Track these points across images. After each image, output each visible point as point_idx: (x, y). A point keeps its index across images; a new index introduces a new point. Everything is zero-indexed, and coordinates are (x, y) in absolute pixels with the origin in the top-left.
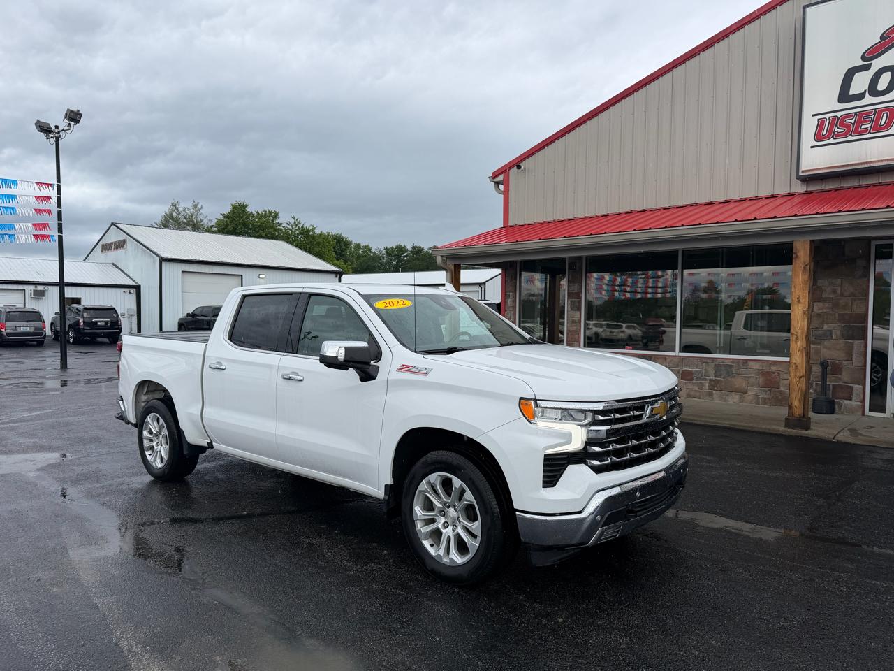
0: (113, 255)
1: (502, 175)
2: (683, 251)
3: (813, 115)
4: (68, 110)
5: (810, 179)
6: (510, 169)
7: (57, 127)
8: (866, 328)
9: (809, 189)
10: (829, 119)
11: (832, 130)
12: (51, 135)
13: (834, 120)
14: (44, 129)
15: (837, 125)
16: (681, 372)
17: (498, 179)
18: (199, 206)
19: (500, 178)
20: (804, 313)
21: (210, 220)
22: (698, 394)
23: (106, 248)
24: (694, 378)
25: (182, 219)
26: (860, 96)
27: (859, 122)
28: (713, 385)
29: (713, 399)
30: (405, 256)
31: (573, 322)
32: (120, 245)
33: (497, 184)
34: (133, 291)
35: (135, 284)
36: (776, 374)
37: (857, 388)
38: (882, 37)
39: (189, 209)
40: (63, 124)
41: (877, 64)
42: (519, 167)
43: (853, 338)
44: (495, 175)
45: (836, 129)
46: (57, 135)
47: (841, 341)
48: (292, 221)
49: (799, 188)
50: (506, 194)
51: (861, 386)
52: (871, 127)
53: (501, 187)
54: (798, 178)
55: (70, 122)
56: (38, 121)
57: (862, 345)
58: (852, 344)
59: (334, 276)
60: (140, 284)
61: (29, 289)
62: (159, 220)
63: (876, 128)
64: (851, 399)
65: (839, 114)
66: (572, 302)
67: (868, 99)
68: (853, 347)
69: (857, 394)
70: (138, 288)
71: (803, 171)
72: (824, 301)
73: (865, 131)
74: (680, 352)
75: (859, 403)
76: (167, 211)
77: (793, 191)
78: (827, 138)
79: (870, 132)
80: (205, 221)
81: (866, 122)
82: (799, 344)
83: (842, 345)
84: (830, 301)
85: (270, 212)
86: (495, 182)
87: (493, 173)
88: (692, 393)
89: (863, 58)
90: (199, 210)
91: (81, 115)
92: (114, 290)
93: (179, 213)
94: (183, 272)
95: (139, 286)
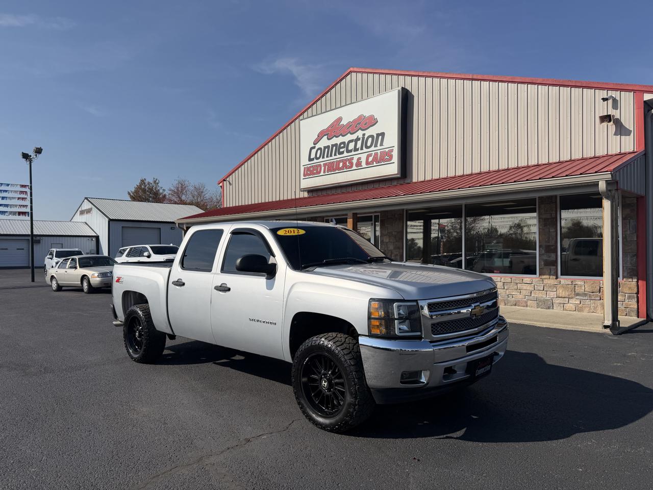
0: (85, 218)
1: (222, 183)
3: (303, 166)
5: (309, 191)
7: (30, 156)
12: (28, 160)
14: (26, 156)
17: (220, 185)
18: (157, 181)
23: (82, 213)
26: (313, 160)
27: (314, 170)
32: (89, 211)
34: (94, 239)
35: (96, 235)
38: (318, 136)
39: (151, 184)
40: (33, 155)
41: (317, 146)
42: (227, 181)
45: (308, 172)
46: (31, 160)
49: (306, 195)
54: (301, 191)
55: (37, 154)
56: (23, 152)
60: (99, 234)
62: (133, 190)
63: (317, 173)
65: (309, 166)
67: (315, 161)
70: (97, 238)
71: (301, 189)
76: (138, 184)
78: (306, 175)
89: (314, 144)
90: (158, 184)
91: (42, 149)
92: (83, 239)
93: (145, 186)
94: (123, 227)
95: (98, 236)
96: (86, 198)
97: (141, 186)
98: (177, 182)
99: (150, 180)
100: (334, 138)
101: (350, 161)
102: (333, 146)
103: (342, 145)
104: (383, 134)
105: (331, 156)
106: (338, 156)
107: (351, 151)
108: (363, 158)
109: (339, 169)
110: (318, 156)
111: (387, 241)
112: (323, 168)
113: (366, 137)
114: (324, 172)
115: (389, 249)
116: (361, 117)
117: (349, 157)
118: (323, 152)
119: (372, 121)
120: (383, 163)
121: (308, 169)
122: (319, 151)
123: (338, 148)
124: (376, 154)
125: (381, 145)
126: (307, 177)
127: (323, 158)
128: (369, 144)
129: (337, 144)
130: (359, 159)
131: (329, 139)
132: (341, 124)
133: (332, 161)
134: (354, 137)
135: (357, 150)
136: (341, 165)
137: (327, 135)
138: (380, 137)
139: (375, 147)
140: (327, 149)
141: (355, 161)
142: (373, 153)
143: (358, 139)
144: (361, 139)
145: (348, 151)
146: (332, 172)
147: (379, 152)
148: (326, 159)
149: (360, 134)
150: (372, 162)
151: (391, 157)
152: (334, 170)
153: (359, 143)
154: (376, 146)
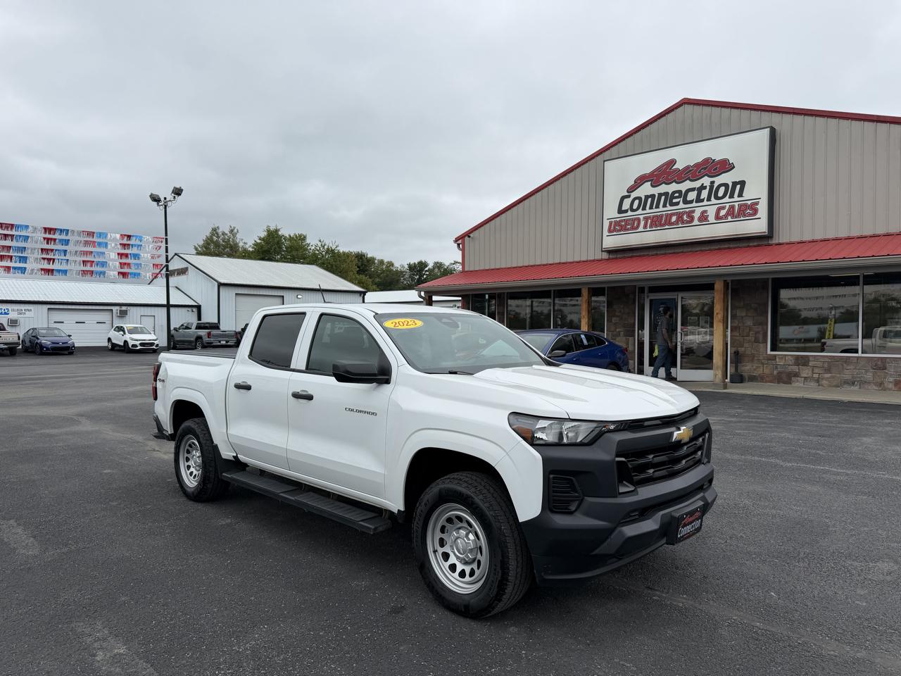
0: (176, 280)
1: (461, 240)
2: (554, 291)
3: (608, 219)
4: (174, 187)
5: (610, 252)
6: (465, 236)
7: (165, 198)
8: (634, 331)
9: (611, 257)
10: (614, 222)
12: (161, 204)
14: (156, 199)
18: (235, 231)
19: (460, 242)
21: (245, 243)
25: (221, 242)
26: (626, 211)
27: (626, 225)
30: (426, 271)
32: (183, 272)
33: (459, 245)
34: (195, 310)
35: (196, 304)
38: (635, 182)
39: (226, 234)
40: (170, 197)
41: (634, 195)
42: (469, 237)
43: (630, 335)
44: (456, 240)
46: (166, 204)
49: (605, 256)
50: (463, 251)
52: (631, 227)
53: (461, 247)
54: (602, 251)
55: (175, 195)
56: (152, 194)
57: (634, 340)
58: (629, 338)
59: (358, 295)
60: (201, 304)
61: (115, 309)
62: (201, 243)
63: (633, 228)
65: (618, 219)
67: (630, 213)
68: (629, 340)
71: (606, 248)
72: (617, 316)
73: (628, 230)
77: (603, 257)
78: (613, 231)
80: (241, 244)
81: (628, 225)
83: (625, 339)
85: (300, 236)
86: (457, 244)
89: (628, 192)
90: (236, 234)
91: (182, 190)
92: (180, 309)
93: (218, 237)
94: (236, 294)
95: (200, 306)
96: (176, 254)
97: (212, 239)
98: (266, 233)
99: (224, 228)
100: (663, 185)
101: (690, 215)
102: (660, 195)
103: (677, 195)
104: (743, 183)
105: (658, 208)
106: (669, 208)
107: (691, 202)
108: (711, 212)
109: (670, 224)
110: (635, 207)
111: (744, 314)
112: (642, 223)
113: (716, 185)
114: (645, 226)
115: (746, 325)
116: (707, 161)
117: (687, 210)
118: (642, 202)
119: (725, 166)
120: (742, 218)
121: (617, 223)
122: (637, 202)
123: (670, 198)
124: (732, 207)
125: (740, 195)
126: (615, 233)
127: (644, 209)
128: (721, 193)
129: (668, 193)
130: (705, 212)
131: (652, 186)
132: (674, 167)
133: (659, 214)
134: (697, 184)
135: (703, 201)
136: (674, 219)
137: (651, 180)
138: (738, 187)
139: (730, 198)
140: (650, 200)
141: (697, 215)
142: (728, 205)
143: (703, 187)
144: (708, 188)
145: (686, 202)
146: (659, 228)
147: (736, 204)
148: (648, 211)
149: (706, 181)
150: (726, 216)
151: (756, 211)
152: (661, 225)
153: (705, 194)
154: (732, 196)
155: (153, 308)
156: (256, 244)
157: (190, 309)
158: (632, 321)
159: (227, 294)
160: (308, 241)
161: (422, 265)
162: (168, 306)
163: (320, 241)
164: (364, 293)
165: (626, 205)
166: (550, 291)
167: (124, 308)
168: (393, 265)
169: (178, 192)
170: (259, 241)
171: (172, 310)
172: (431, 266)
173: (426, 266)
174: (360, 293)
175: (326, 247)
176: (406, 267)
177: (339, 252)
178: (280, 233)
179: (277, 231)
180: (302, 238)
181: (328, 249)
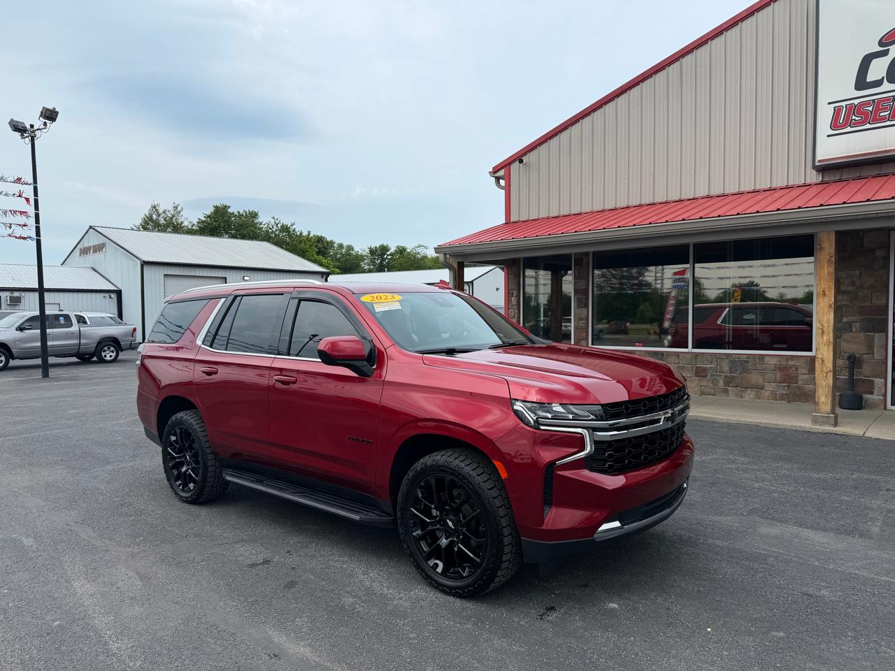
0: (92, 258)
1: (503, 170)
2: (695, 245)
3: (829, 103)
4: (44, 108)
5: (827, 169)
6: (511, 163)
7: (32, 126)
8: (886, 320)
9: (826, 179)
10: (846, 107)
11: (847, 118)
12: (25, 135)
13: (851, 107)
14: (18, 128)
15: (854, 114)
16: (694, 368)
17: (499, 174)
18: (179, 208)
19: (501, 173)
20: (830, 306)
21: (190, 222)
22: (712, 391)
24: (709, 374)
25: (162, 221)
26: (878, 83)
27: (878, 110)
28: (729, 381)
29: (728, 396)
31: (580, 319)
32: (99, 248)
33: (498, 179)
34: (113, 296)
35: (116, 289)
36: (794, 369)
37: (878, 382)
39: (169, 211)
40: (38, 123)
42: (521, 161)
43: (874, 330)
44: (496, 170)
45: (854, 117)
46: (33, 134)
47: (861, 334)
48: (272, 222)
50: (507, 189)
51: (882, 380)
52: (889, 114)
53: (502, 182)
54: (814, 167)
55: (46, 121)
56: (12, 120)
57: (884, 338)
58: (874, 336)
59: (320, 276)
60: (121, 288)
61: (4, 295)
62: (139, 222)
64: (872, 393)
65: (856, 102)
66: (578, 298)
67: (886, 86)
68: (873, 340)
69: (879, 388)
70: (118, 293)
71: (820, 161)
72: (843, 293)
73: (883, 119)
74: (693, 348)
75: (882, 397)
76: (147, 214)
77: (807, 181)
78: (844, 126)
79: (889, 120)
80: (186, 223)
81: (884, 109)
82: (825, 338)
83: (863, 338)
84: (849, 292)
85: (251, 213)
86: (496, 178)
87: (493, 168)
88: (707, 390)
89: (881, 43)
90: (180, 212)
91: (57, 113)
92: (94, 295)
93: (159, 215)
94: (165, 275)
95: (121, 291)
96: (91, 227)
97: (152, 216)
98: (212, 210)
99: (166, 206)
121: (851, 110)
126: (849, 129)
155: (57, 294)
156: (201, 222)
157: (103, 294)
158: (883, 302)
159: (153, 275)
160: (260, 220)
161: (384, 249)
162: (41, 290)
163: (274, 218)
164: (327, 275)
165: (878, 69)
166: (686, 246)
167: (16, 294)
168: (352, 249)
169: (50, 115)
170: (204, 219)
171: (46, 295)
172: (393, 250)
173: (388, 250)
174: (322, 274)
175: (279, 226)
176: (368, 250)
177: (294, 231)
178: (229, 210)
179: (226, 207)
180: (254, 215)
181: (282, 226)
